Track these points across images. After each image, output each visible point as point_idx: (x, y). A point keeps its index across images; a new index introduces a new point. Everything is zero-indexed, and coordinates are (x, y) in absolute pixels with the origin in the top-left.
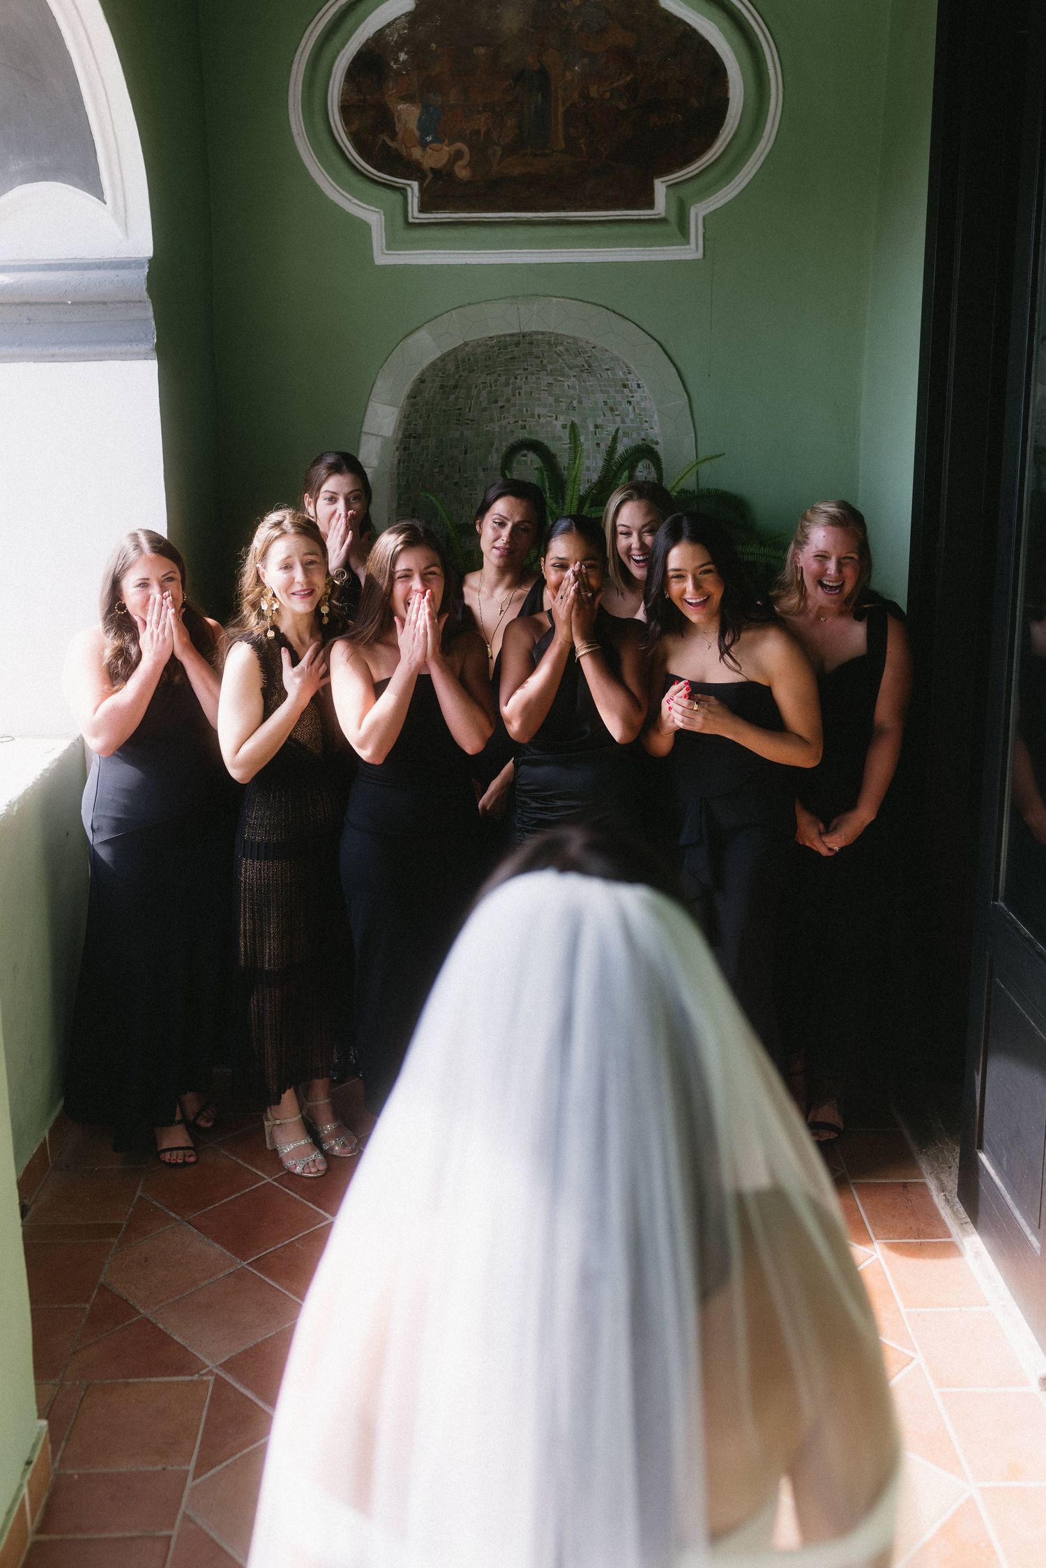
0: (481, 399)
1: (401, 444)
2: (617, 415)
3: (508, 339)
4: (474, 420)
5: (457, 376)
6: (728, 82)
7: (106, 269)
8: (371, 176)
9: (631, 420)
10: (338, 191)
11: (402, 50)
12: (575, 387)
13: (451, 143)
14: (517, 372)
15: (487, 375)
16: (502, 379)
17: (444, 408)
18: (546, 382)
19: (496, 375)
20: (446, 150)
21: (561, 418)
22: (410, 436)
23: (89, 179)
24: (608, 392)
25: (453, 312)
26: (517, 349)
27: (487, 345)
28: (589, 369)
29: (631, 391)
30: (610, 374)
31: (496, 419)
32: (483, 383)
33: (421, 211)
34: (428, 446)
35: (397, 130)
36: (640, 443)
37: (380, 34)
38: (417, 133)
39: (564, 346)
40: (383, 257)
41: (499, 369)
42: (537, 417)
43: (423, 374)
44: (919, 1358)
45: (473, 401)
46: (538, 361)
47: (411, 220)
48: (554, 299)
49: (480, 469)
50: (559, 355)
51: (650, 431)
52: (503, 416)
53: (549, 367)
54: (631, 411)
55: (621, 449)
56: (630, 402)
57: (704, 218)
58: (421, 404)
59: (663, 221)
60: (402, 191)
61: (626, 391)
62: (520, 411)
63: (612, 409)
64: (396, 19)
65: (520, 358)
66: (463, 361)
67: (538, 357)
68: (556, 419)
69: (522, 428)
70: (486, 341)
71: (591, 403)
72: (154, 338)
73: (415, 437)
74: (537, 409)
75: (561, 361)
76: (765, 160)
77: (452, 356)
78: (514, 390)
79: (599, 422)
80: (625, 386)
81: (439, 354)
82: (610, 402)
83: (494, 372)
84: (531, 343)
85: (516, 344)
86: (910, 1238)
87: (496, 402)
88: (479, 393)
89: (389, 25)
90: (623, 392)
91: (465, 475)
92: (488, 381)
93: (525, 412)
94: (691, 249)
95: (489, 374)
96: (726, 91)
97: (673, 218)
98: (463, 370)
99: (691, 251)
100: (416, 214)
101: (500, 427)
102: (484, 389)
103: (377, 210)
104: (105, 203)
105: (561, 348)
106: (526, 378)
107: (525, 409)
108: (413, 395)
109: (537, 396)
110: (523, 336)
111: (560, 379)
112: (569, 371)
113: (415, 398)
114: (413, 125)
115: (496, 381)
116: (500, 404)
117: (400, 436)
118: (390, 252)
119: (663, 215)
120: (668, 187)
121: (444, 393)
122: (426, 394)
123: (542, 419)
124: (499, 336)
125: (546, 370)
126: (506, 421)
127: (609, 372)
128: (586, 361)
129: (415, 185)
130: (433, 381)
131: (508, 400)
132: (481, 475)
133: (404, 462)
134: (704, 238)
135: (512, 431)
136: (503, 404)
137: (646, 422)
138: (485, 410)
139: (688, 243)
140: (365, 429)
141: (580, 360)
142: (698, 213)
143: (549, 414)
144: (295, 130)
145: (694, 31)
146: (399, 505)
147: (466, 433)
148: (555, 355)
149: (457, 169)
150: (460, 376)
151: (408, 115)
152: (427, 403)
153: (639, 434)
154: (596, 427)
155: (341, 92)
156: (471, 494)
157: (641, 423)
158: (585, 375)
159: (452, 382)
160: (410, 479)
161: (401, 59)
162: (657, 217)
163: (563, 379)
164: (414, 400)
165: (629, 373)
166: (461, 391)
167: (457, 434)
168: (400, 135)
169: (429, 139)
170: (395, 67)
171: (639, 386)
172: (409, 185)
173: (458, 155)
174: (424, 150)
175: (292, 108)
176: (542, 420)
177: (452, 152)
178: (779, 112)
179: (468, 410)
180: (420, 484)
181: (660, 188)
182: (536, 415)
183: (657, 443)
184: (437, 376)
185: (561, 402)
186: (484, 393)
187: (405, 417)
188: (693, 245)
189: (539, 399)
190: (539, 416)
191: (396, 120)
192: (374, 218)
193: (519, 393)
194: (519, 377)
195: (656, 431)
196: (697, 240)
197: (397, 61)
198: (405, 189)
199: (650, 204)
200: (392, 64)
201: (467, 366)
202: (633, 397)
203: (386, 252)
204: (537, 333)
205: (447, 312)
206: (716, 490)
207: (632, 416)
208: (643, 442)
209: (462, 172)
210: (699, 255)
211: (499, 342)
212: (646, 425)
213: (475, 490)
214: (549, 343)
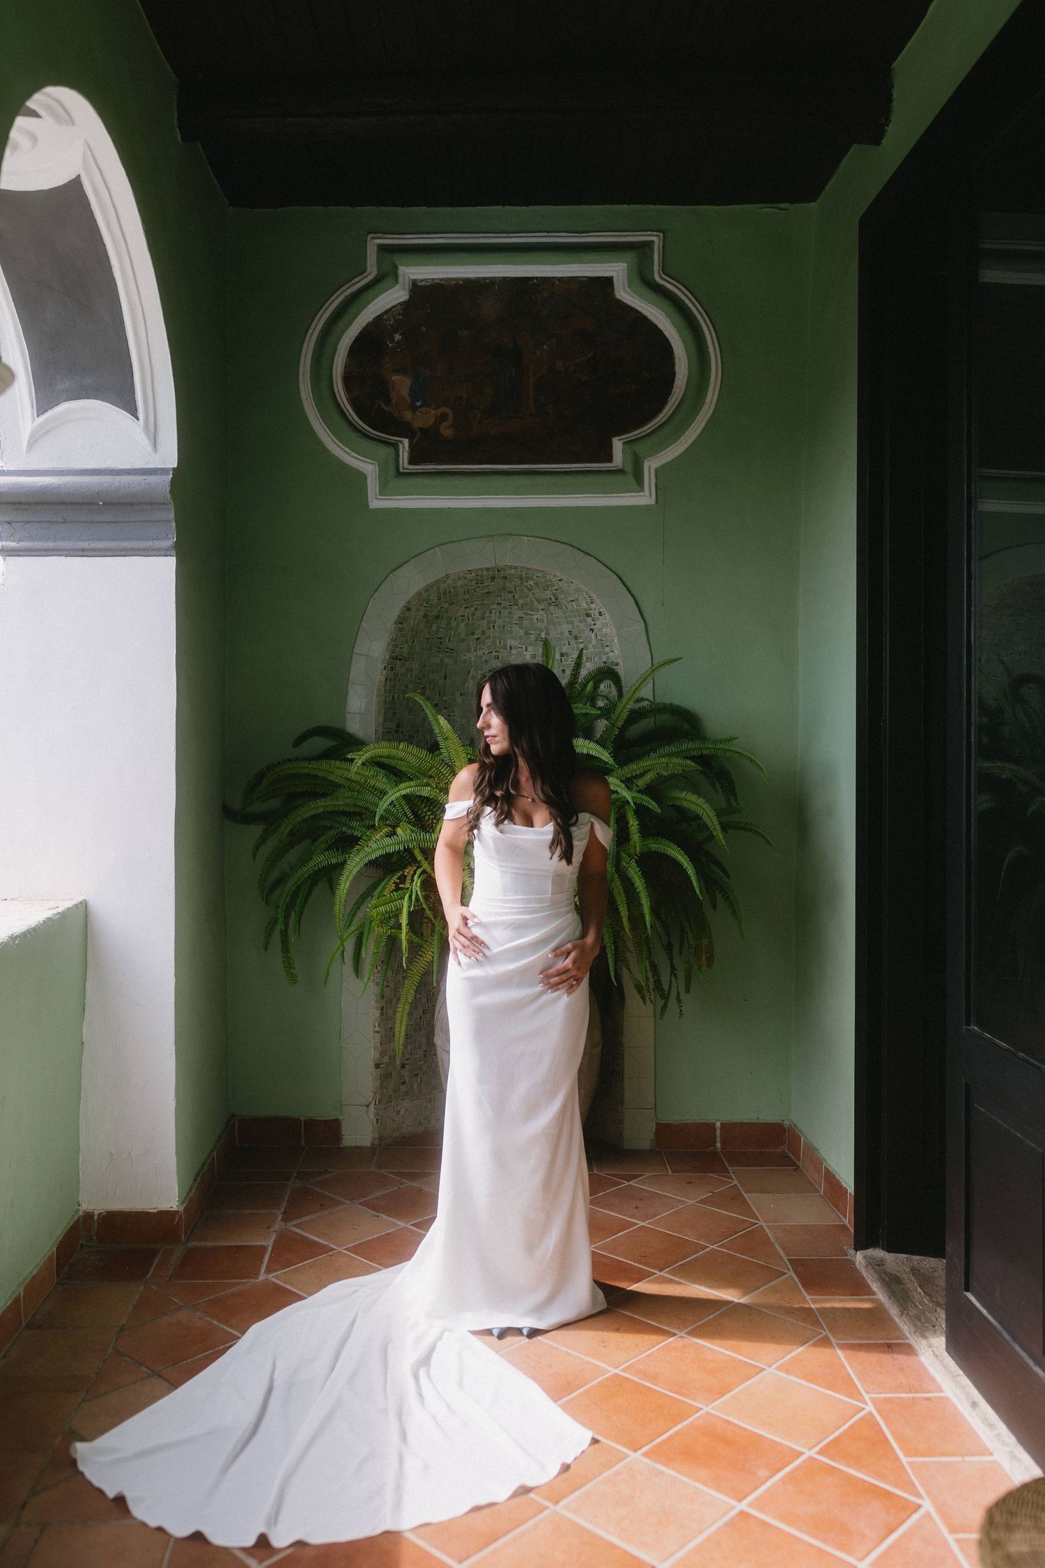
0: (460, 631)
1: (388, 664)
2: (580, 643)
3: (485, 573)
4: (453, 650)
5: (439, 608)
6: (674, 358)
7: (135, 475)
8: (368, 433)
9: (594, 646)
10: (340, 447)
11: (397, 333)
12: (544, 620)
13: (436, 408)
14: (492, 607)
15: (466, 608)
16: (479, 613)
17: (427, 635)
18: (517, 617)
19: (473, 609)
20: (433, 413)
21: (530, 649)
22: (396, 658)
23: (125, 399)
24: (572, 623)
25: (437, 548)
26: (493, 583)
27: (465, 578)
28: (556, 602)
29: (594, 620)
30: (575, 606)
31: (473, 651)
32: (461, 616)
33: (410, 463)
34: (412, 668)
35: (391, 396)
36: (602, 665)
37: (379, 319)
38: (408, 399)
39: (534, 580)
40: (377, 502)
41: (476, 603)
42: (508, 648)
43: (409, 602)
44: (927, 1505)
45: (452, 632)
46: (510, 596)
47: (401, 470)
48: (526, 538)
49: (457, 694)
50: (530, 590)
51: (611, 654)
52: (478, 647)
53: (521, 602)
54: (593, 637)
55: (584, 673)
56: (592, 630)
57: (656, 471)
58: (407, 629)
59: (620, 471)
60: (395, 446)
61: (589, 619)
62: (494, 642)
63: (576, 638)
64: (392, 307)
65: (494, 592)
66: (445, 593)
67: (510, 592)
68: (526, 650)
69: (495, 659)
70: (465, 574)
71: (557, 634)
72: (174, 538)
73: (400, 660)
74: (508, 641)
75: (530, 595)
76: (707, 423)
77: (435, 588)
78: (489, 623)
79: (565, 650)
80: (588, 615)
81: (423, 585)
82: (575, 632)
83: (472, 606)
84: (505, 578)
85: (492, 578)
86: (901, 1393)
87: (473, 634)
88: (458, 625)
89: (386, 312)
90: (586, 621)
91: (445, 699)
92: (466, 616)
93: (498, 643)
94: (645, 496)
95: (467, 607)
96: (673, 365)
97: (629, 468)
98: (444, 602)
99: (644, 498)
100: (406, 465)
101: (476, 657)
102: (463, 621)
103: (373, 462)
104: (138, 420)
105: (531, 582)
106: (500, 613)
107: (498, 641)
108: (400, 621)
109: (509, 629)
110: (498, 571)
111: (530, 613)
112: (538, 605)
113: (402, 623)
114: (405, 392)
115: (473, 614)
116: (476, 636)
117: (388, 657)
118: (382, 497)
119: (621, 466)
120: (623, 443)
121: (427, 622)
122: (411, 621)
123: (513, 650)
124: (477, 570)
125: (518, 605)
126: (481, 652)
127: (574, 603)
128: (554, 594)
129: (406, 441)
130: (418, 610)
131: (483, 633)
132: (459, 700)
133: (390, 680)
134: (656, 487)
135: (487, 661)
136: (479, 636)
137: (607, 646)
138: (463, 640)
139: (643, 490)
140: (357, 649)
141: (548, 594)
142: (651, 466)
143: (520, 646)
144: (303, 396)
145: (645, 318)
146: (385, 720)
147: (446, 660)
148: (525, 590)
149: (443, 432)
150: (441, 608)
151: (401, 384)
152: (412, 630)
153: (600, 658)
154: (562, 655)
155: (344, 365)
156: (450, 716)
157: (603, 648)
158: (552, 608)
159: (435, 613)
160: (396, 696)
161: (396, 340)
162: (615, 469)
163: (532, 613)
164: (400, 626)
165: (592, 603)
166: (442, 622)
167: (437, 661)
168: (394, 401)
169: (418, 404)
170: (390, 345)
171: (600, 614)
172: (401, 442)
173: (444, 417)
174: (414, 413)
175: (302, 378)
176: (514, 652)
177: (438, 415)
178: (719, 382)
179: (447, 640)
180: (404, 702)
181: (618, 445)
182: (508, 646)
183: (617, 664)
184: (422, 605)
185: (530, 634)
186: (462, 625)
187: (392, 640)
188: (647, 493)
189: (511, 632)
190: (511, 647)
191: (390, 388)
192: (369, 468)
193: (494, 626)
194: (493, 611)
195: (615, 654)
196: (650, 488)
197: (392, 340)
198: (398, 445)
199: (609, 458)
200: (388, 343)
201: (448, 598)
202: (595, 624)
203: (379, 497)
204: (510, 567)
205: (431, 549)
206: (671, 704)
207: (594, 642)
208: (604, 665)
209: (447, 431)
210: (652, 501)
211: (477, 576)
212: (607, 648)
213: (453, 712)
214: (521, 578)
